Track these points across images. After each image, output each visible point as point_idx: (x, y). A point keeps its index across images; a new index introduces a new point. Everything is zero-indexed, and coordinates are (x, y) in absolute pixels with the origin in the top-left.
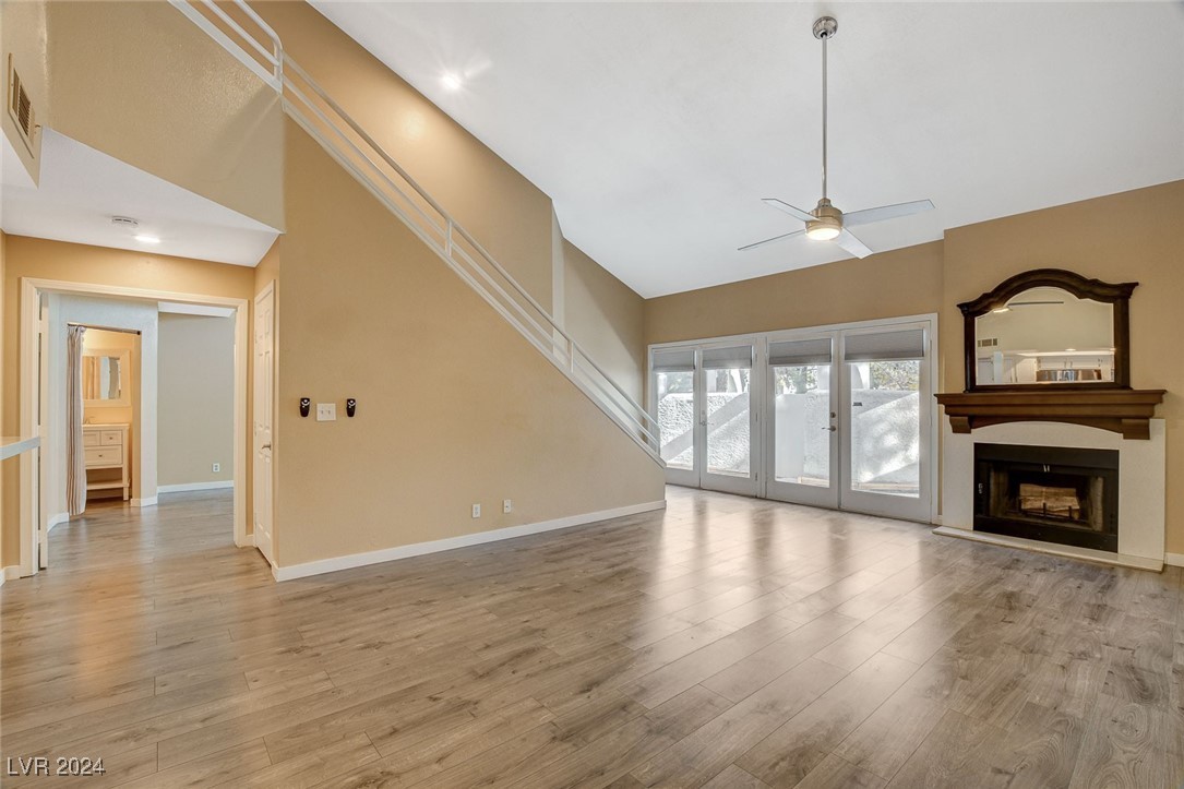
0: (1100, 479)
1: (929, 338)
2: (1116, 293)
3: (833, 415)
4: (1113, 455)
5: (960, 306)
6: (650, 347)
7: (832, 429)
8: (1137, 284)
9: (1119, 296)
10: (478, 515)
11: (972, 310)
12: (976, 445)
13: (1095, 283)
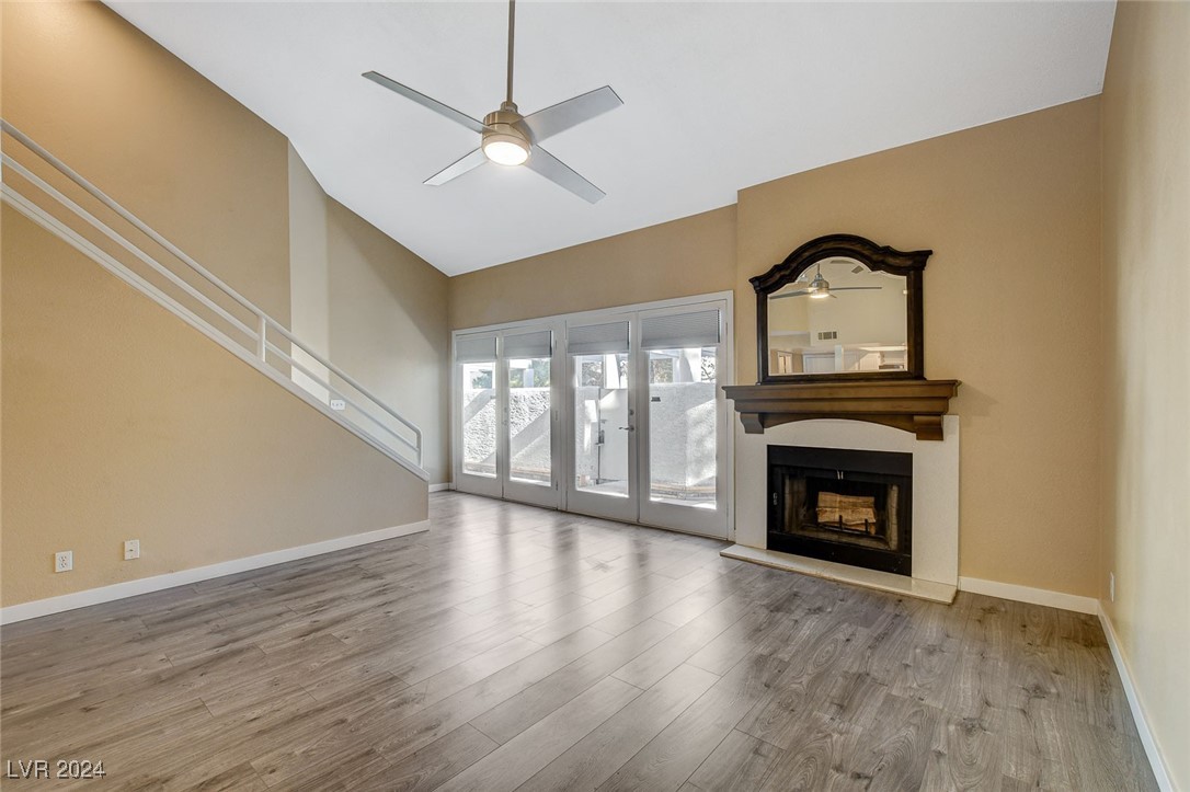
0: (895, 488)
1: (725, 319)
2: (909, 263)
3: (631, 413)
4: (907, 459)
5: (751, 281)
6: (454, 333)
7: (631, 429)
8: (930, 252)
9: (912, 265)
10: (70, 567)
11: (765, 285)
12: (770, 448)
13: (888, 251)
